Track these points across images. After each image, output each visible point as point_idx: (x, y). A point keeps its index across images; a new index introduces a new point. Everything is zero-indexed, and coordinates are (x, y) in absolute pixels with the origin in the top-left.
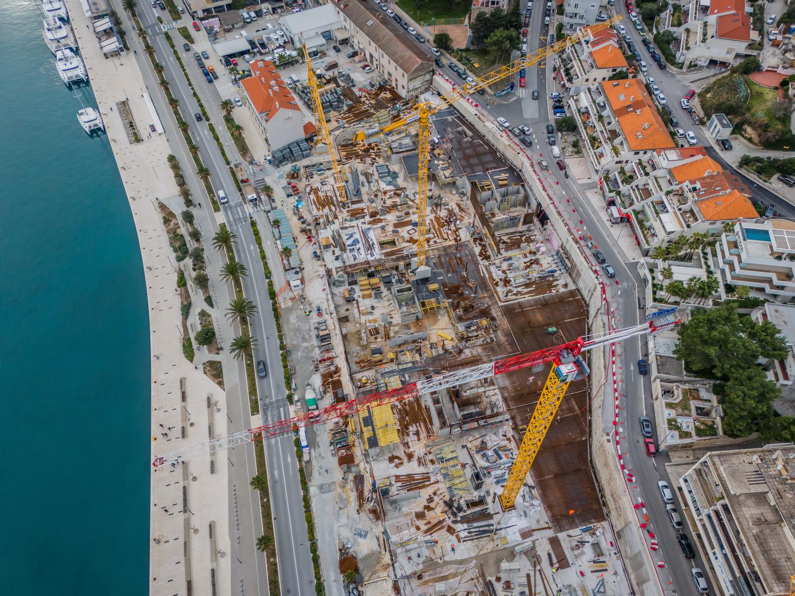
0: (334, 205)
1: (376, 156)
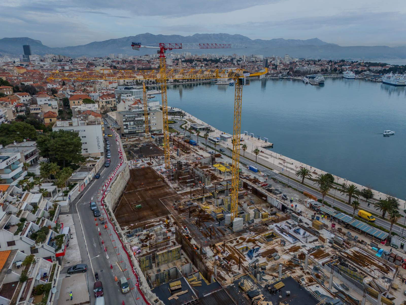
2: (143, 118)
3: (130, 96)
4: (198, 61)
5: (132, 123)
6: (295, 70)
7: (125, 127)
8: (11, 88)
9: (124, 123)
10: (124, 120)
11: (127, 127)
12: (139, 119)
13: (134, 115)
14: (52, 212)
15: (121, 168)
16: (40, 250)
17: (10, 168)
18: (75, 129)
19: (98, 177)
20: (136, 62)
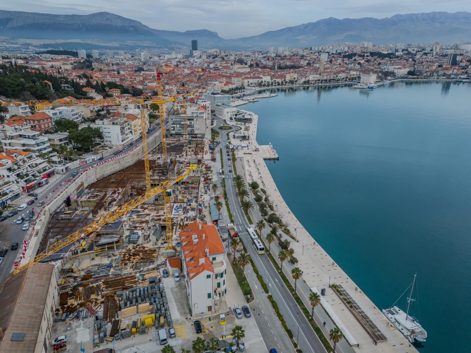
1: (131, 251)
2: (188, 123)
4: (360, 56)
5: (178, 126)
7: (172, 129)
8: (119, 91)
9: (172, 126)
10: (172, 123)
11: (174, 129)
12: (184, 123)
13: (180, 120)
14: (45, 170)
15: (121, 157)
16: (20, 182)
17: (38, 145)
18: (104, 126)
19: (101, 159)
20: (288, 58)
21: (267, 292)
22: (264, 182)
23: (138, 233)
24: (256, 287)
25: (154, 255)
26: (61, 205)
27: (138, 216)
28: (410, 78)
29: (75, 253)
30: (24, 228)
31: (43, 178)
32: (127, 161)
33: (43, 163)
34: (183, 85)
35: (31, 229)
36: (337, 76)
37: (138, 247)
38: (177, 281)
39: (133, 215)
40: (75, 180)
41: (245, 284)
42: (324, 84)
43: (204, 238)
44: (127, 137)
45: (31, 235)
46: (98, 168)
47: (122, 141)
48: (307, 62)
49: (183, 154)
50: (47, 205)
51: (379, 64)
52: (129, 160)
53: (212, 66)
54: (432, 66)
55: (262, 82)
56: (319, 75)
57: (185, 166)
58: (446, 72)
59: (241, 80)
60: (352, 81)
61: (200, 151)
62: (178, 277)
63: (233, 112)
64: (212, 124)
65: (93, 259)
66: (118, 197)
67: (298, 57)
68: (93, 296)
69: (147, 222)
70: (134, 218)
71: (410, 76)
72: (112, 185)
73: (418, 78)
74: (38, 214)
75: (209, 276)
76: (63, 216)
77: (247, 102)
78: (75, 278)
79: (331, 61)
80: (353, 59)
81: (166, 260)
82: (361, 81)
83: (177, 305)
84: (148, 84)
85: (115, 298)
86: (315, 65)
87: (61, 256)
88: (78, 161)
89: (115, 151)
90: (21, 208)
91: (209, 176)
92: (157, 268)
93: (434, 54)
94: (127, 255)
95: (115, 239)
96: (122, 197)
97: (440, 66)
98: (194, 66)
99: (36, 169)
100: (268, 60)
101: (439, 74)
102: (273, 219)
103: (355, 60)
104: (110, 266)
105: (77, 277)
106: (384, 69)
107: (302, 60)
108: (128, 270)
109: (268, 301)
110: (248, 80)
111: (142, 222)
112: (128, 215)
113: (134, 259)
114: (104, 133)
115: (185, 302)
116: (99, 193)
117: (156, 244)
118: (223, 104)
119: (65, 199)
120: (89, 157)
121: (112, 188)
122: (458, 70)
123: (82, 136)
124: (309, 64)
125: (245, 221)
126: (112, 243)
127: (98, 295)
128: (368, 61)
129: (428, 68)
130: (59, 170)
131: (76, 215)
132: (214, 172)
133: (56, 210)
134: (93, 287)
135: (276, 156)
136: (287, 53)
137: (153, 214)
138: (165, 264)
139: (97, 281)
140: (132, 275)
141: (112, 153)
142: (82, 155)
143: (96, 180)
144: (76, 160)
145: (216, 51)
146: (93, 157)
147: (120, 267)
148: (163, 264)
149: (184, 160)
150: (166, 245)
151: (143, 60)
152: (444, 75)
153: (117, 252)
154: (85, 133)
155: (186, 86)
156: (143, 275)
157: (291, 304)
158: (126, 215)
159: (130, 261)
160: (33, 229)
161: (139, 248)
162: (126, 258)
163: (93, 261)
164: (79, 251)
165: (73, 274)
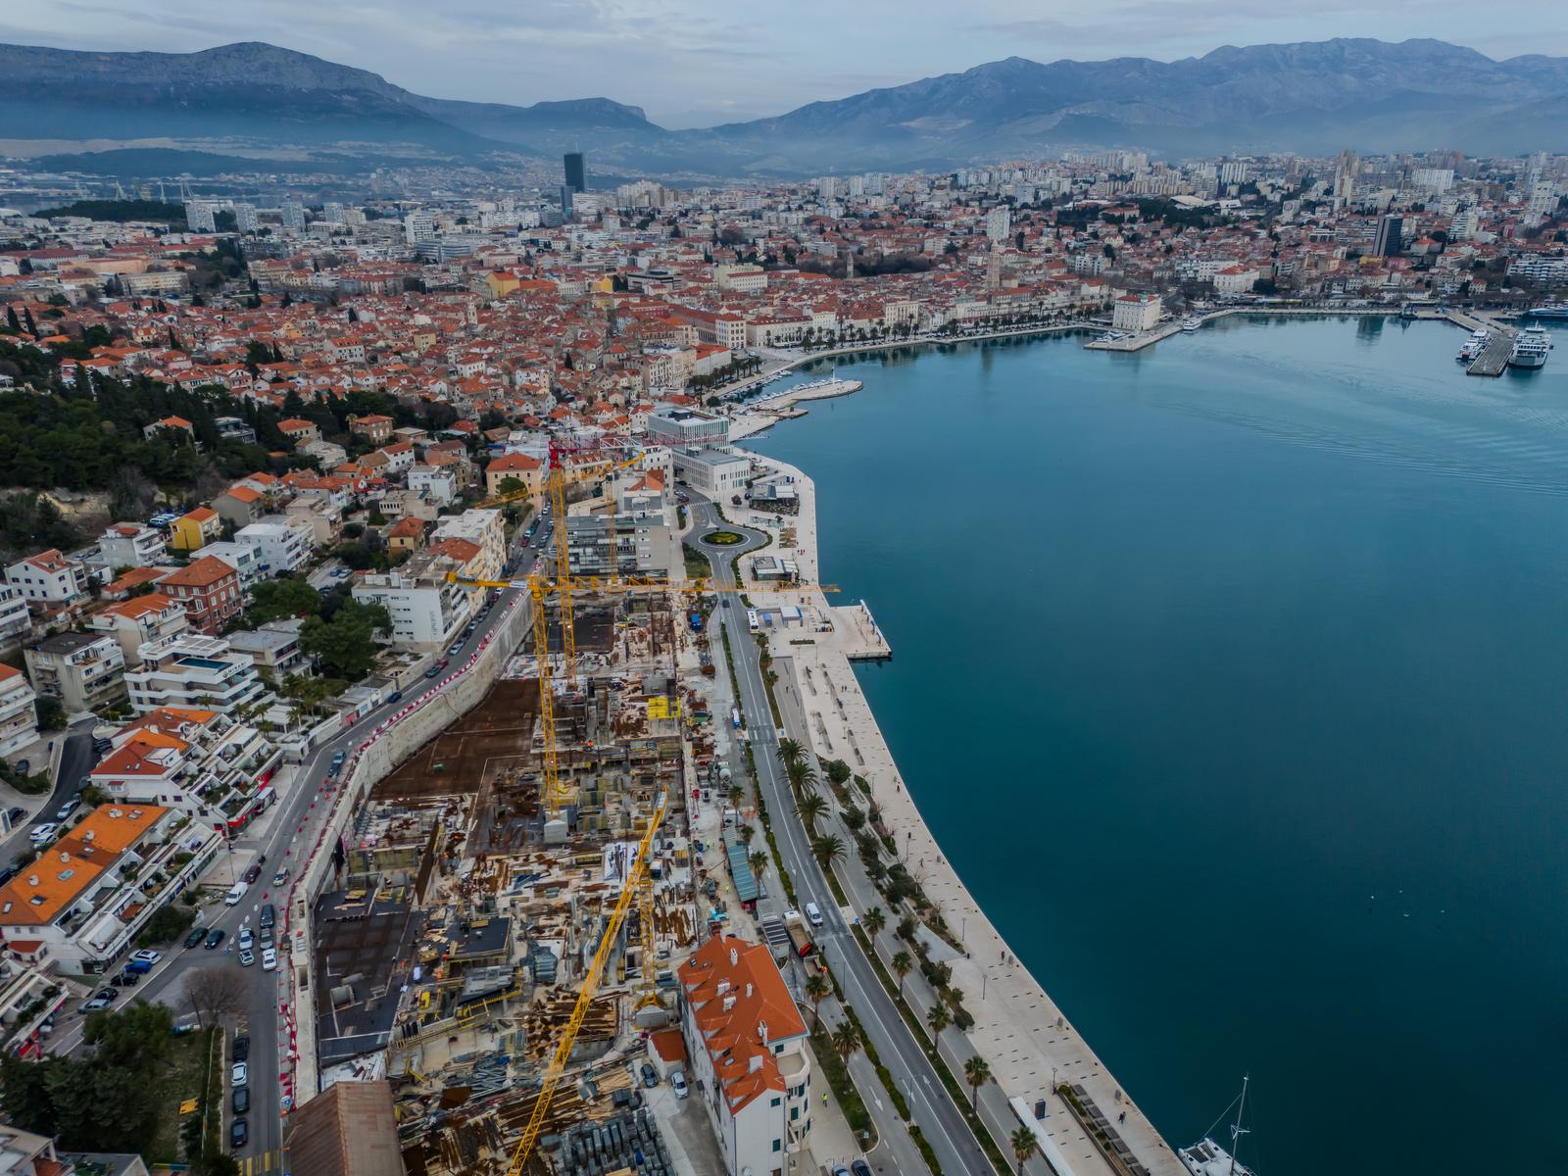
0: (655, 915)
1: (544, 1007)
2: (619, 540)
3: (656, 450)
4: (1110, 220)
5: (589, 550)
6: (1509, 272)
7: (572, 559)
8: (388, 420)
9: (571, 551)
10: (571, 542)
11: (577, 559)
12: (607, 541)
13: (594, 533)
14: (261, 761)
15: (451, 684)
16: (210, 813)
17: (230, 682)
18: (391, 593)
19: (395, 698)
20: (884, 223)
21: (906, 1116)
22: (862, 753)
23: (548, 948)
24: (878, 1102)
25: (606, 1017)
26: (326, 872)
27: (539, 890)
28: (1261, 304)
29: (411, 1030)
30: (266, 966)
31: (262, 788)
32: (465, 694)
33: (253, 738)
34: (568, 364)
35: (284, 965)
36: (1041, 304)
37: (562, 995)
38: (684, 1097)
39: (522, 889)
40: (345, 786)
41: (850, 1095)
42: (1001, 333)
43: (749, 993)
44: (455, 613)
45: (291, 987)
46: (395, 730)
47: (445, 631)
48: (945, 242)
49: (615, 650)
50: (300, 879)
51: (1169, 250)
52: (470, 691)
53: (643, 262)
54: (1326, 259)
55: (810, 332)
56: (984, 303)
57: (631, 700)
58: (1369, 281)
59: (744, 327)
60: (1088, 319)
61: (666, 639)
62: (682, 1085)
63: (738, 474)
64: (682, 525)
65: (453, 1039)
66: (465, 823)
67: (917, 220)
68: (485, 1153)
69: (566, 909)
70: (527, 900)
71: (1263, 299)
72: (440, 783)
73: (1283, 305)
74: (284, 913)
75: (776, 1102)
76: (344, 907)
77: (772, 420)
78: (424, 1100)
79: (1020, 239)
80: (1090, 230)
81: (645, 1035)
82: (1116, 321)
83: (695, 1167)
84: (459, 366)
85: (540, 1154)
86: (971, 259)
87: (379, 1041)
88: (337, 719)
89: (427, 668)
90: (234, 896)
91: (705, 736)
92: (623, 1061)
93: (1337, 206)
94: (538, 1023)
95: (504, 980)
96: (478, 826)
97: (1352, 256)
98: (584, 263)
99: (239, 762)
100: (822, 231)
101: (1349, 287)
102: (901, 887)
103: (1095, 235)
104: (500, 1060)
105: (428, 1097)
106: (1185, 271)
107: (930, 232)
108: (550, 1072)
109: (910, 1142)
110: (769, 327)
111: (553, 912)
112: (510, 889)
113: (558, 1032)
114: (392, 613)
115: (712, 1157)
116: (408, 815)
117: (605, 984)
118: (708, 447)
119: (332, 850)
120: (365, 698)
121: (440, 793)
122: (1404, 273)
123: (343, 639)
124: (951, 250)
125: (827, 896)
126: (498, 992)
127: (495, 1148)
128: (1134, 240)
129: (1316, 266)
130: (294, 752)
131: (377, 902)
132: (717, 720)
133: (319, 888)
134: (477, 1124)
135: (884, 649)
136: (879, 204)
137: (577, 880)
138: (640, 1048)
139: (482, 1108)
140: (566, 1085)
141: (421, 673)
142: (342, 692)
143: (391, 768)
144: (334, 713)
145: (648, 193)
146: (374, 697)
147: (529, 1062)
148: (639, 1049)
149: (623, 675)
150: (630, 983)
151: (411, 238)
152: (1363, 292)
153: (509, 1015)
154: (349, 629)
155: (578, 366)
156: (594, 1084)
157: (967, 1148)
158: (504, 888)
159: (549, 1039)
160: (290, 963)
161: (565, 998)
162: (538, 1032)
163: (454, 1045)
164: (419, 1022)
165: (416, 1090)
